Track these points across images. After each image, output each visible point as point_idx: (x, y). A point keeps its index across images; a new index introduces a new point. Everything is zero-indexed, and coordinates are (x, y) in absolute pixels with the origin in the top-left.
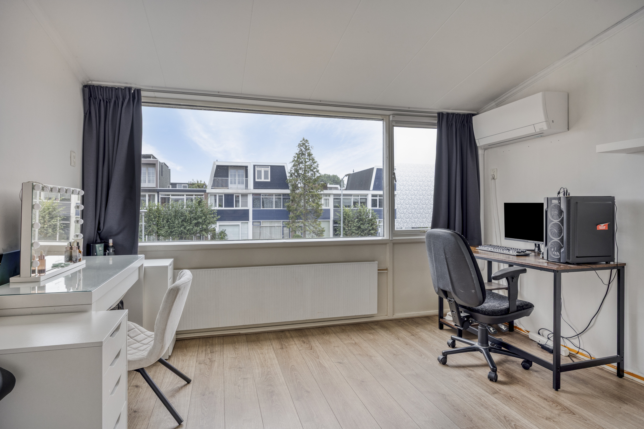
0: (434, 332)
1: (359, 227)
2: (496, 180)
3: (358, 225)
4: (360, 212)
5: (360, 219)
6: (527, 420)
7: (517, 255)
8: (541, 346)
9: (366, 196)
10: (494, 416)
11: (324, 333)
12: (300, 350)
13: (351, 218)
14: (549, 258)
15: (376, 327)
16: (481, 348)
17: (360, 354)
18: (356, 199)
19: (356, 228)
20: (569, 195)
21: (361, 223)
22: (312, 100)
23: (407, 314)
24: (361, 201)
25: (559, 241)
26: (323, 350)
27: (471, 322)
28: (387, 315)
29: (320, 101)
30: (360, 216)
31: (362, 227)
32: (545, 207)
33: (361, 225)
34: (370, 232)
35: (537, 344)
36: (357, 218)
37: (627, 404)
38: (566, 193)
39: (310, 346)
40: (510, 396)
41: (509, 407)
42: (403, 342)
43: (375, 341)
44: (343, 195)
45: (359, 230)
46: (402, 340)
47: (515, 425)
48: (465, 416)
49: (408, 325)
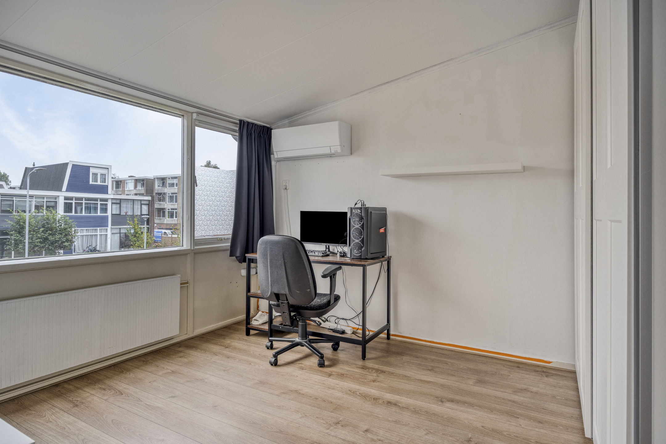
0: (244, 339)
1: (46, 239)
2: (288, 190)
3: (44, 236)
4: (48, 219)
5: (48, 228)
6: (364, 387)
7: (322, 256)
8: (332, 331)
9: (56, 198)
10: (343, 392)
11: (123, 371)
12: (107, 399)
13: (33, 227)
14: (352, 256)
15: (180, 349)
16: (303, 342)
17: (188, 381)
18: (39, 202)
19: (41, 240)
20: (365, 206)
21: (49, 233)
22: (108, 75)
23: (206, 328)
24: (49, 204)
25: (360, 242)
26: (138, 390)
27: (298, 319)
28: (187, 334)
29: (120, 79)
30: (48, 225)
31: (51, 238)
32: (349, 215)
33: (48, 236)
34: (64, 244)
35: (327, 330)
36: (43, 227)
37: (404, 356)
38: (363, 204)
39: (117, 391)
40: (341, 374)
41: (347, 382)
42: (223, 357)
43: (193, 364)
44: (30, 197)
45: (46, 243)
46: (220, 355)
47: (360, 393)
48: (325, 401)
49: (214, 339)
